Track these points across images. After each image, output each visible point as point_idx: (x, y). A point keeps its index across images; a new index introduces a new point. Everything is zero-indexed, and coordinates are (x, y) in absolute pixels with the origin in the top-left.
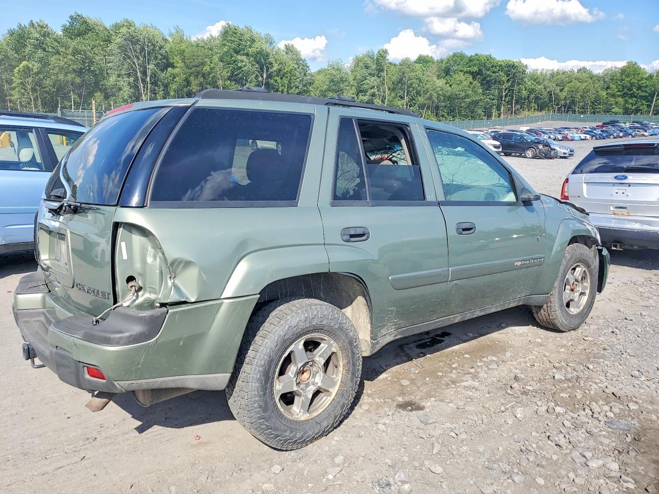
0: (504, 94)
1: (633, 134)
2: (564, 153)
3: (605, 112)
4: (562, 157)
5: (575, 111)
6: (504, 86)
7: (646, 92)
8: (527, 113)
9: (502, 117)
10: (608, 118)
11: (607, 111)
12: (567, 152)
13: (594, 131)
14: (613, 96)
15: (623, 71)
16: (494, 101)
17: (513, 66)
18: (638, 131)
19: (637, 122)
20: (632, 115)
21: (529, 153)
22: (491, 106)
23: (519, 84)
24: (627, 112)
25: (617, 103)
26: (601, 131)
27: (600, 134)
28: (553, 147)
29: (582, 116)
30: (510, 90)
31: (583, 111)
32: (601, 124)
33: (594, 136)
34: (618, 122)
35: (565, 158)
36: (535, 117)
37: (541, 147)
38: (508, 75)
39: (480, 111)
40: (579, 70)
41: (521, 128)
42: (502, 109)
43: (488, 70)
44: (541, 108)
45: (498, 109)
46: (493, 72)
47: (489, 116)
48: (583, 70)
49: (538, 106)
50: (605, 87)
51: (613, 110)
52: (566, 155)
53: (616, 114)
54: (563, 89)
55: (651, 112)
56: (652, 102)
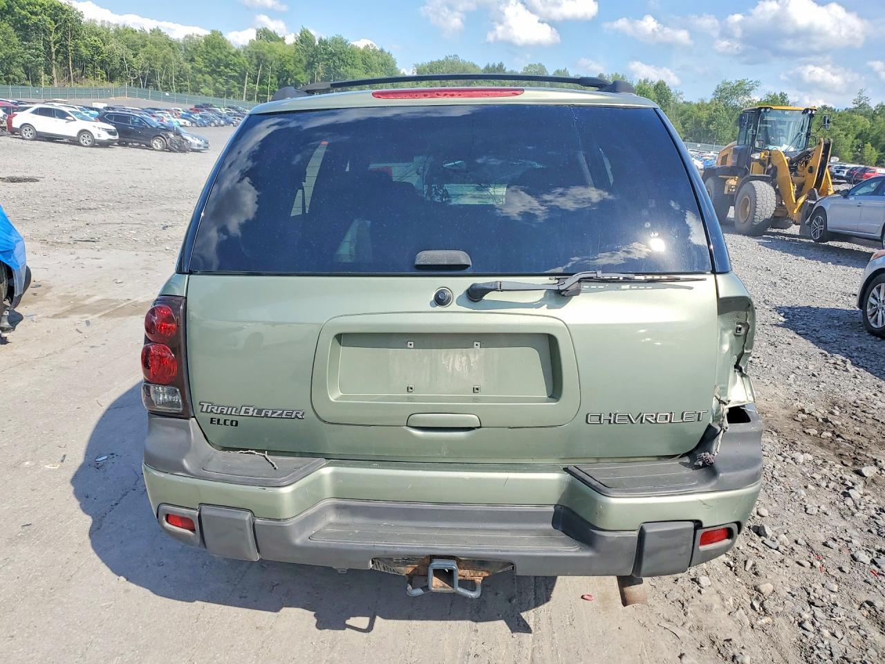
0: (53, 50)
1: (234, 122)
2: (199, 145)
3: (193, 91)
4: (194, 150)
5: (157, 86)
6: (51, 38)
7: (236, 71)
8: (93, 83)
9: (56, 84)
10: (200, 100)
11: (196, 90)
12: (201, 143)
13: (193, 116)
14: (200, 71)
15: (208, 41)
16: (40, 59)
17: (61, 9)
18: (239, 119)
19: (233, 108)
20: (225, 99)
21: (157, 143)
22: (36, 66)
23: (74, 38)
24: (218, 94)
25: (205, 81)
26: (200, 116)
27: (200, 120)
28: (185, 137)
29: (167, 94)
30: (62, 44)
31: (167, 86)
32: (193, 107)
33: (194, 122)
34: (211, 106)
35: (198, 151)
36: (107, 89)
37: (172, 135)
38: (56, 22)
39: (19, 71)
40: (153, 31)
41: (93, 104)
42: (54, 71)
43: (23, 8)
44: (111, 78)
45: (48, 72)
46: (32, 13)
47: (36, 80)
48: (157, 32)
49: (107, 73)
50: (190, 58)
51: (202, 90)
52: (201, 148)
53: (206, 95)
54: (137, 54)
55: (244, 97)
56: (244, 85)
